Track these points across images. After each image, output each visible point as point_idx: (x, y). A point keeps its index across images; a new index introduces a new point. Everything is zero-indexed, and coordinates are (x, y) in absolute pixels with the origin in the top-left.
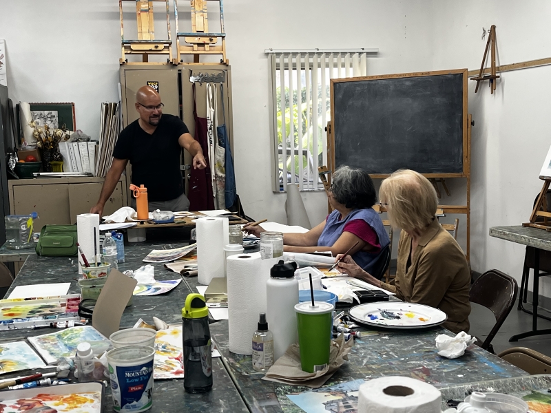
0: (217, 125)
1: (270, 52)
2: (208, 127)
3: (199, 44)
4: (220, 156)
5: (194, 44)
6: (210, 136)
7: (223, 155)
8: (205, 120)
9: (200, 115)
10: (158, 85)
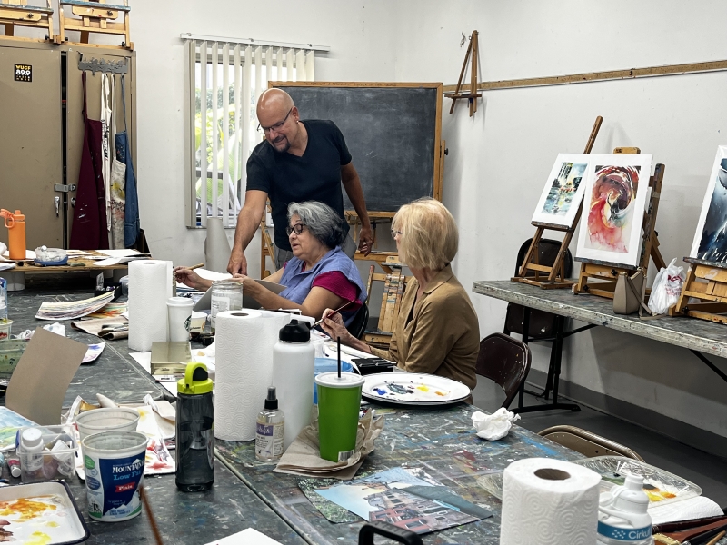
0: (115, 132)
1: (187, 37)
2: (103, 133)
3: (92, 19)
4: (119, 175)
5: (86, 17)
6: (106, 146)
7: (123, 174)
8: (99, 124)
9: (91, 116)
10: (31, 70)
